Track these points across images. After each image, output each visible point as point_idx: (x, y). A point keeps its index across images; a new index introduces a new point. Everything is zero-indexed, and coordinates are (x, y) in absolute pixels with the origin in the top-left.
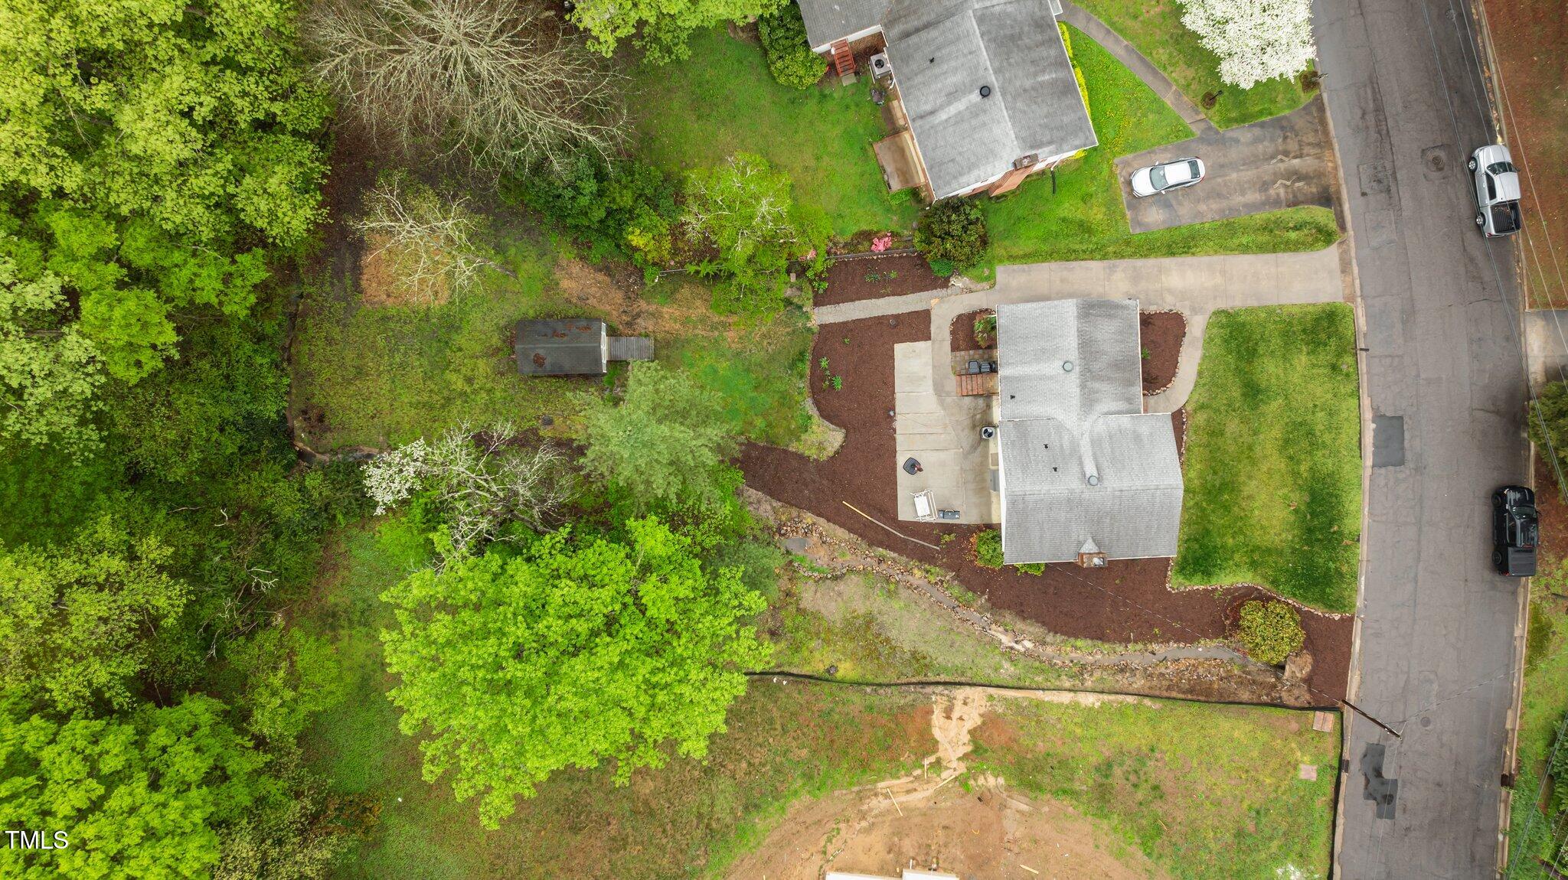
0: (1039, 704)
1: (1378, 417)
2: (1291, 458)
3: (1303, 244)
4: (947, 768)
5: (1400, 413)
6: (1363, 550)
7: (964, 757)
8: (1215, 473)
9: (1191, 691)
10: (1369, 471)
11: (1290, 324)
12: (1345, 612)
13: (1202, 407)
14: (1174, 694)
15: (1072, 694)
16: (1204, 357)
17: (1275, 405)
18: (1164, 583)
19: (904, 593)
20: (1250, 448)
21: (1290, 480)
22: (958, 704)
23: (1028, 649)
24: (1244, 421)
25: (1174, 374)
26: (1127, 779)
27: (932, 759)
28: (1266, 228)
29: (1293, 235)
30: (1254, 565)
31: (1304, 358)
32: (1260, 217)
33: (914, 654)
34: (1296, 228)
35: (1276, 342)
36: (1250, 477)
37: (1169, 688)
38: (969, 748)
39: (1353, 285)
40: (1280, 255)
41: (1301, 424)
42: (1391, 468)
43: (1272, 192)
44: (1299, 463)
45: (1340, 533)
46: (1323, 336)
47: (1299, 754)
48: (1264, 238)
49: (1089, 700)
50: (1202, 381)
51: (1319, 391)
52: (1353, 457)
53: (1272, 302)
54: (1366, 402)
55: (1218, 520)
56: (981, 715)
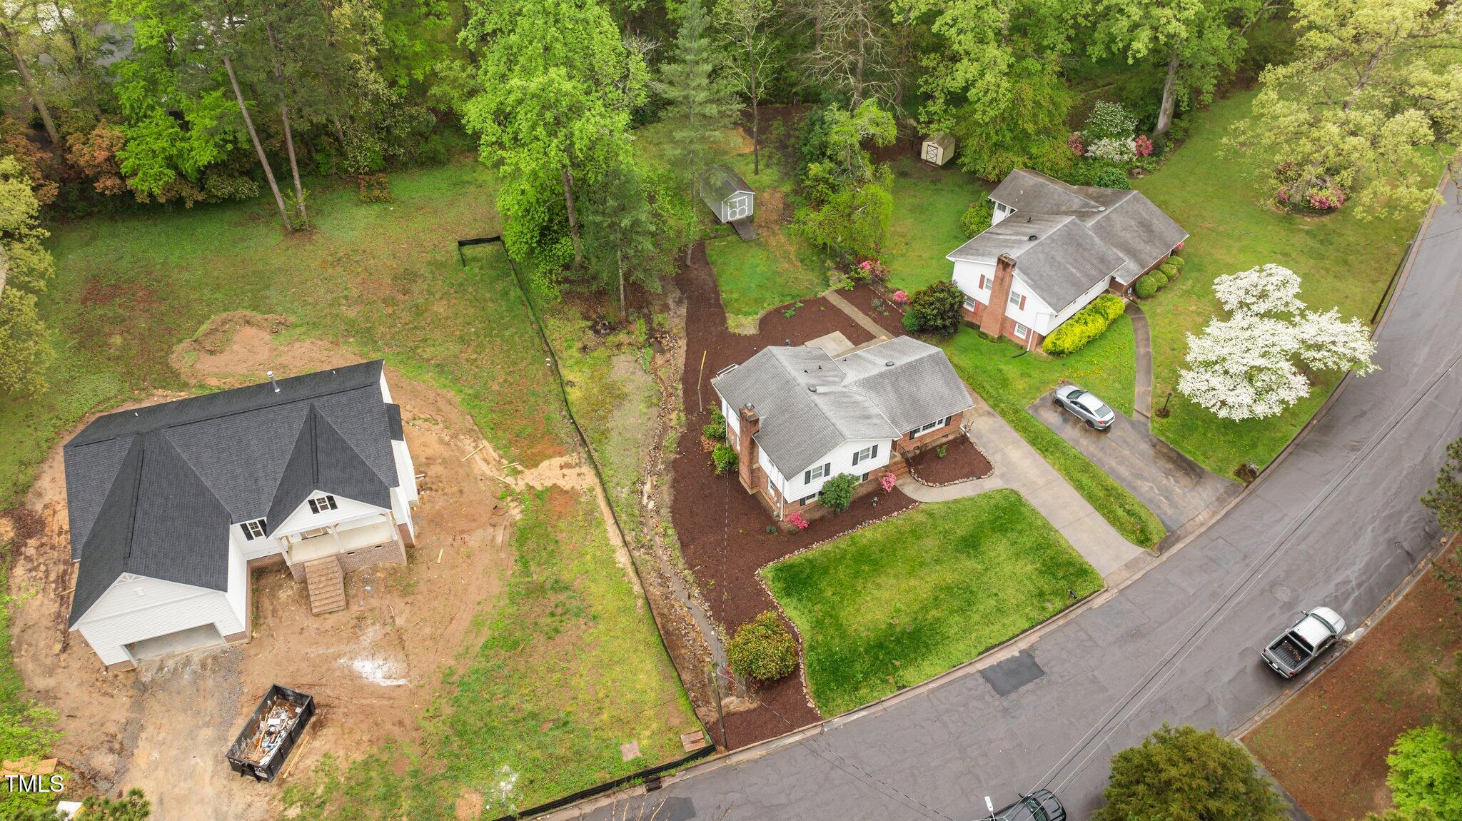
0: (600, 524)
1: (1028, 654)
2: (936, 599)
3: (1121, 524)
4: (516, 480)
5: (1045, 669)
6: (894, 701)
7: (531, 488)
8: (882, 551)
9: (667, 632)
10: (970, 670)
11: (1049, 546)
12: (820, 708)
13: (930, 514)
14: (658, 620)
15: (621, 544)
16: (972, 499)
17: (971, 564)
18: (760, 566)
19: (655, 411)
20: (922, 564)
21: (916, 607)
22: (577, 470)
23: (646, 507)
24: (942, 549)
25: (942, 483)
26: (556, 606)
27: (520, 468)
28: (1109, 491)
29: (1120, 512)
30: (818, 624)
31: (1029, 568)
32: (1111, 481)
33: (608, 430)
34: (1128, 512)
35: (1027, 541)
36: (896, 576)
37: (662, 615)
38: (539, 488)
39: (1124, 581)
40: (1097, 513)
41: (971, 592)
42: (989, 686)
43: (1139, 483)
44: (936, 607)
45: (896, 669)
46: (1061, 574)
47: (648, 733)
48: (1101, 494)
49: (622, 558)
50: (953, 506)
51: (1010, 591)
52: (975, 647)
53: (1055, 524)
54: (1033, 638)
55: (842, 573)
56: (573, 487)
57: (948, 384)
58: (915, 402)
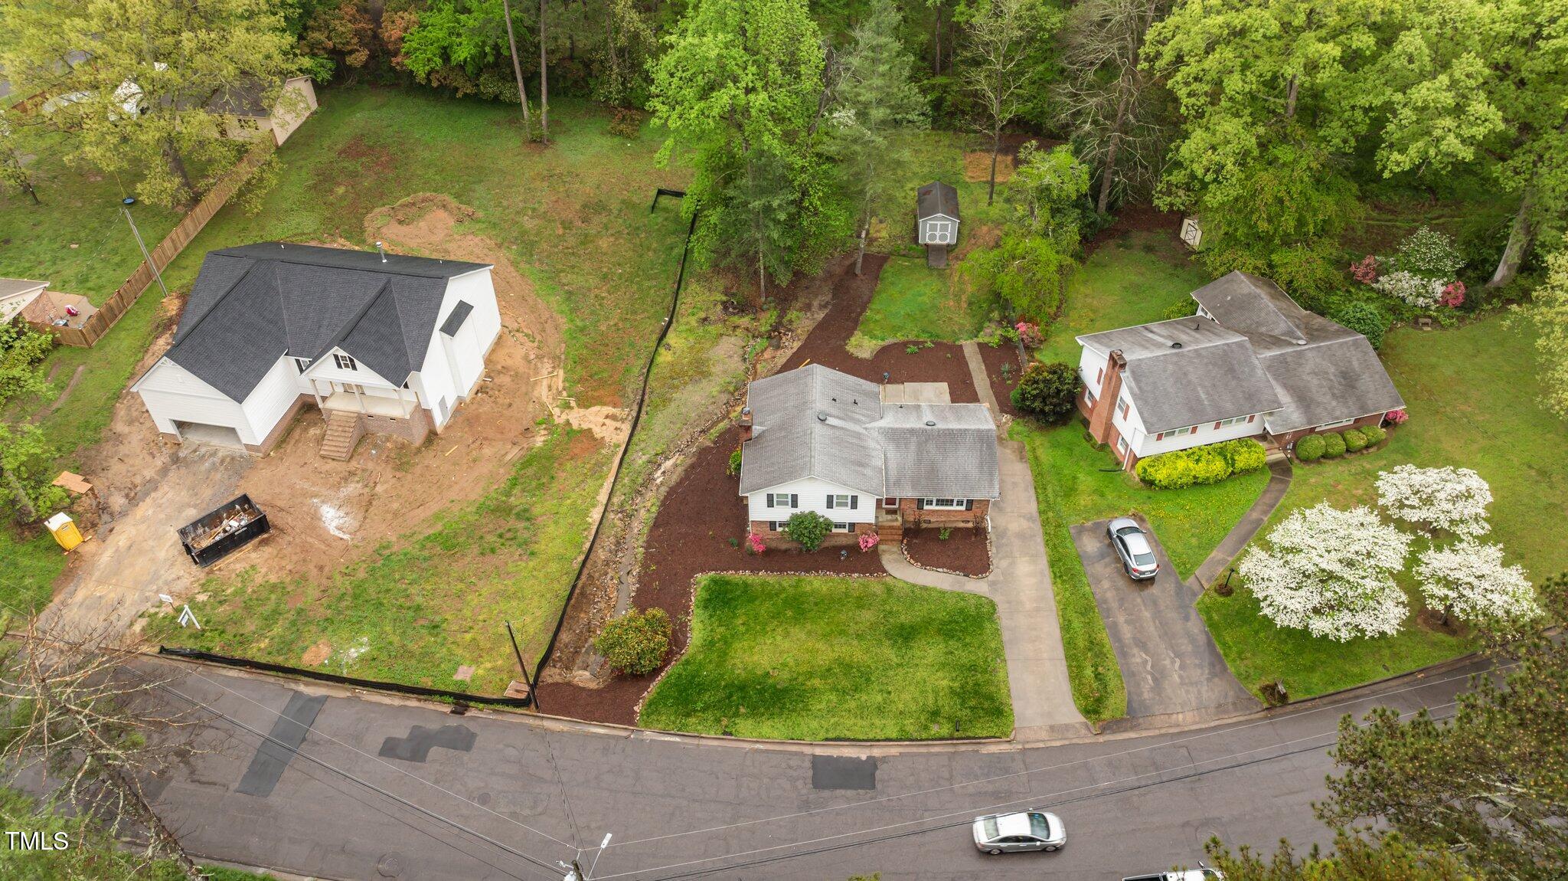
0: (603, 477)
1: (873, 763)
2: (829, 670)
3: (1081, 683)
4: (562, 412)
5: (879, 786)
6: (711, 741)
7: (568, 423)
8: (816, 604)
9: (583, 594)
10: (808, 750)
11: (985, 671)
12: (642, 715)
13: (889, 590)
14: (584, 578)
15: (605, 502)
16: (943, 593)
17: (889, 653)
18: (703, 571)
19: (724, 398)
20: (842, 633)
21: (804, 668)
22: (618, 424)
23: (655, 480)
24: (873, 626)
25: (924, 565)
26: (509, 530)
27: (573, 404)
28: (1093, 644)
29: (1089, 672)
30: (709, 645)
31: (945, 683)
32: (1104, 637)
33: (670, 400)
34: (1098, 676)
35: (964, 657)
36: (809, 633)
37: (590, 577)
38: (575, 427)
39: (1038, 741)
40: (1064, 662)
41: (868, 680)
42: (810, 773)
43: (1135, 651)
44: (823, 677)
45: (737, 714)
46: (972, 703)
47: (489, 665)
48: (1081, 643)
49: (596, 515)
50: (917, 592)
51: (907, 696)
52: (827, 730)
53: (1008, 654)
54: (894, 750)
55: (764, 609)
56: (603, 438)
57: (981, 465)
58: (933, 471)
